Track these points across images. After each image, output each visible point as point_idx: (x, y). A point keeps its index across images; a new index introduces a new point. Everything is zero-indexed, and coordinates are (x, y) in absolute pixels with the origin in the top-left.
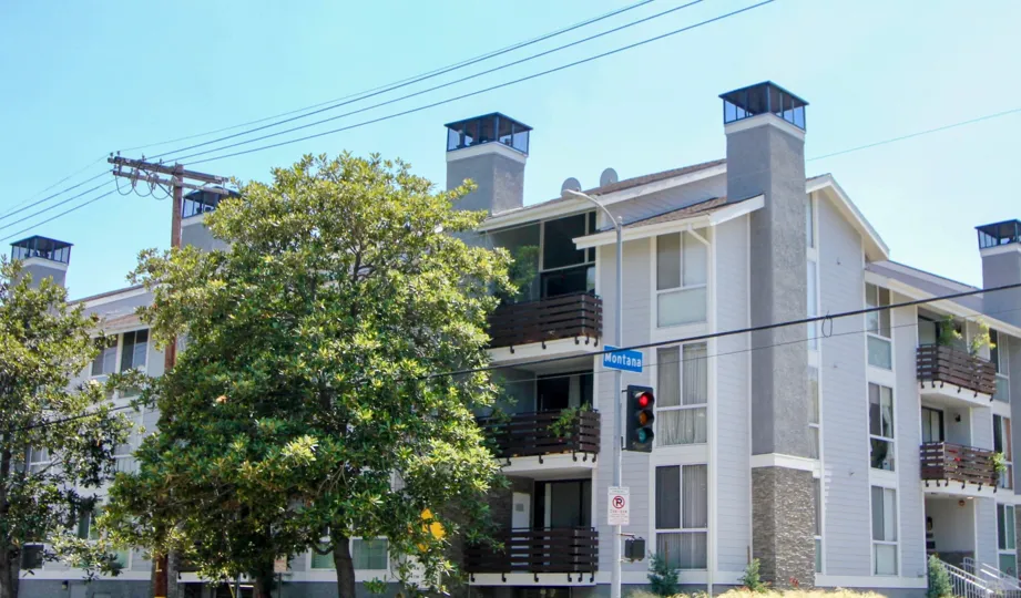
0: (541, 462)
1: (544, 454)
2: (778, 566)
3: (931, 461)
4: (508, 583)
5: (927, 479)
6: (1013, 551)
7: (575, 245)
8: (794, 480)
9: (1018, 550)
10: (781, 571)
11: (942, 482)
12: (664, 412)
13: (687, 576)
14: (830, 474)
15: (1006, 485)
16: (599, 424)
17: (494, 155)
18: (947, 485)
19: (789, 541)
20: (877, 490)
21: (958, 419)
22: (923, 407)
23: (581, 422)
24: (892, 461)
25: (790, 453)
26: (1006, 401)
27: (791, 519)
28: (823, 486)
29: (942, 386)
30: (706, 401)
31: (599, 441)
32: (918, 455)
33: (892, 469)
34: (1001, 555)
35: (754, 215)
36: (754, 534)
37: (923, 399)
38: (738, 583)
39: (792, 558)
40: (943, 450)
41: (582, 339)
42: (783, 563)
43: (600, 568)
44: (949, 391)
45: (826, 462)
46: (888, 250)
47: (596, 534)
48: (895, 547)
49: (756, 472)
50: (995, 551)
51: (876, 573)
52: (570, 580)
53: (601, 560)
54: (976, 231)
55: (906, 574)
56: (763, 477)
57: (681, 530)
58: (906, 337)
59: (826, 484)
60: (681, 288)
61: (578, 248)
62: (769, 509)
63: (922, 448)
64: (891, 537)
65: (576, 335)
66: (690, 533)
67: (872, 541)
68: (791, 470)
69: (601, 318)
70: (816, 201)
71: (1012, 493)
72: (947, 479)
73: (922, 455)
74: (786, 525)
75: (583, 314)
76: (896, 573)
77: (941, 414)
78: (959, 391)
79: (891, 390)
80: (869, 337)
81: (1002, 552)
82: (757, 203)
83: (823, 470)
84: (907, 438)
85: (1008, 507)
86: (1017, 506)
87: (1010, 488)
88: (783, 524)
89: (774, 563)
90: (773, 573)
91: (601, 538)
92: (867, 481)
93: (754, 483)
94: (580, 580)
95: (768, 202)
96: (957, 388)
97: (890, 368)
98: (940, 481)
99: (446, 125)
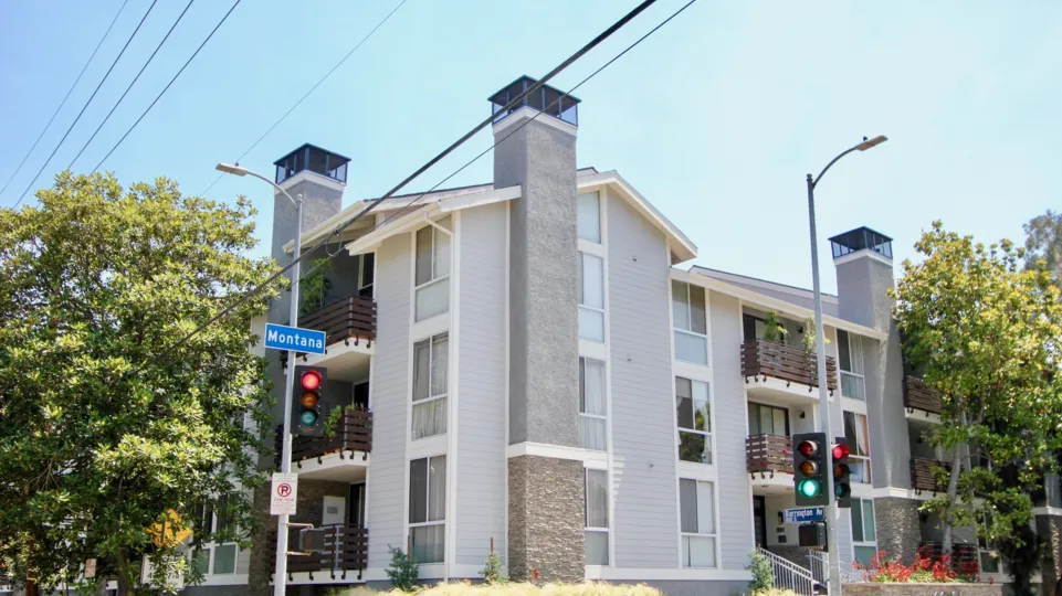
0: (320, 462)
1: (323, 454)
2: (530, 558)
3: (757, 454)
4: (315, 581)
5: (752, 472)
6: (874, 544)
7: (348, 251)
8: (555, 470)
9: (879, 543)
10: (534, 564)
11: (767, 474)
12: (420, 404)
13: (426, 570)
14: (621, 465)
15: (865, 479)
16: (371, 423)
17: (304, 181)
18: (772, 477)
19: (546, 532)
20: (689, 485)
21: (803, 416)
22: (749, 403)
23: (346, 420)
24: (710, 454)
25: (551, 442)
26: (862, 400)
27: (549, 509)
28: (611, 479)
29: (765, 380)
30: (446, 391)
31: (371, 439)
32: (744, 448)
33: (710, 462)
34: (855, 547)
35: (514, 203)
36: (509, 526)
37: (750, 394)
38: (479, 576)
39: (550, 550)
40: (767, 442)
41: (352, 340)
42: (536, 555)
43: (369, 564)
44: (775, 385)
45: (615, 454)
46: (695, 248)
47: (366, 531)
48: (714, 539)
49: (512, 462)
50: (849, 544)
51: (689, 565)
52: (333, 577)
53: (371, 557)
54: (829, 242)
55: (727, 566)
56: (517, 467)
57: (427, 523)
58: (726, 334)
59: (615, 476)
60: (433, 281)
61: (351, 254)
62: (521, 499)
63: (747, 441)
64: (710, 528)
65: (345, 337)
66: (434, 526)
67: (680, 534)
68: (551, 459)
69: (375, 320)
70: (604, 198)
71: (870, 486)
72: (772, 471)
73: (748, 448)
74: (544, 515)
75: (351, 316)
76: (715, 566)
77: (786, 411)
78: (788, 385)
79: (708, 384)
80: (676, 332)
81: (859, 544)
82: (513, 192)
83: (611, 462)
84: (727, 432)
85: (865, 501)
86: (875, 499)
87: (869, 482)
88: (537, 515)
89: (524, 554)
90: (523, 565)
91: (371, 535)
92: (674, 473)
93: (511, 474)
94: (343, 577)
95: (524, 192)
96: (786, 382)
97: (706, 363)
98: (765, 473)
99: (275, 163)
